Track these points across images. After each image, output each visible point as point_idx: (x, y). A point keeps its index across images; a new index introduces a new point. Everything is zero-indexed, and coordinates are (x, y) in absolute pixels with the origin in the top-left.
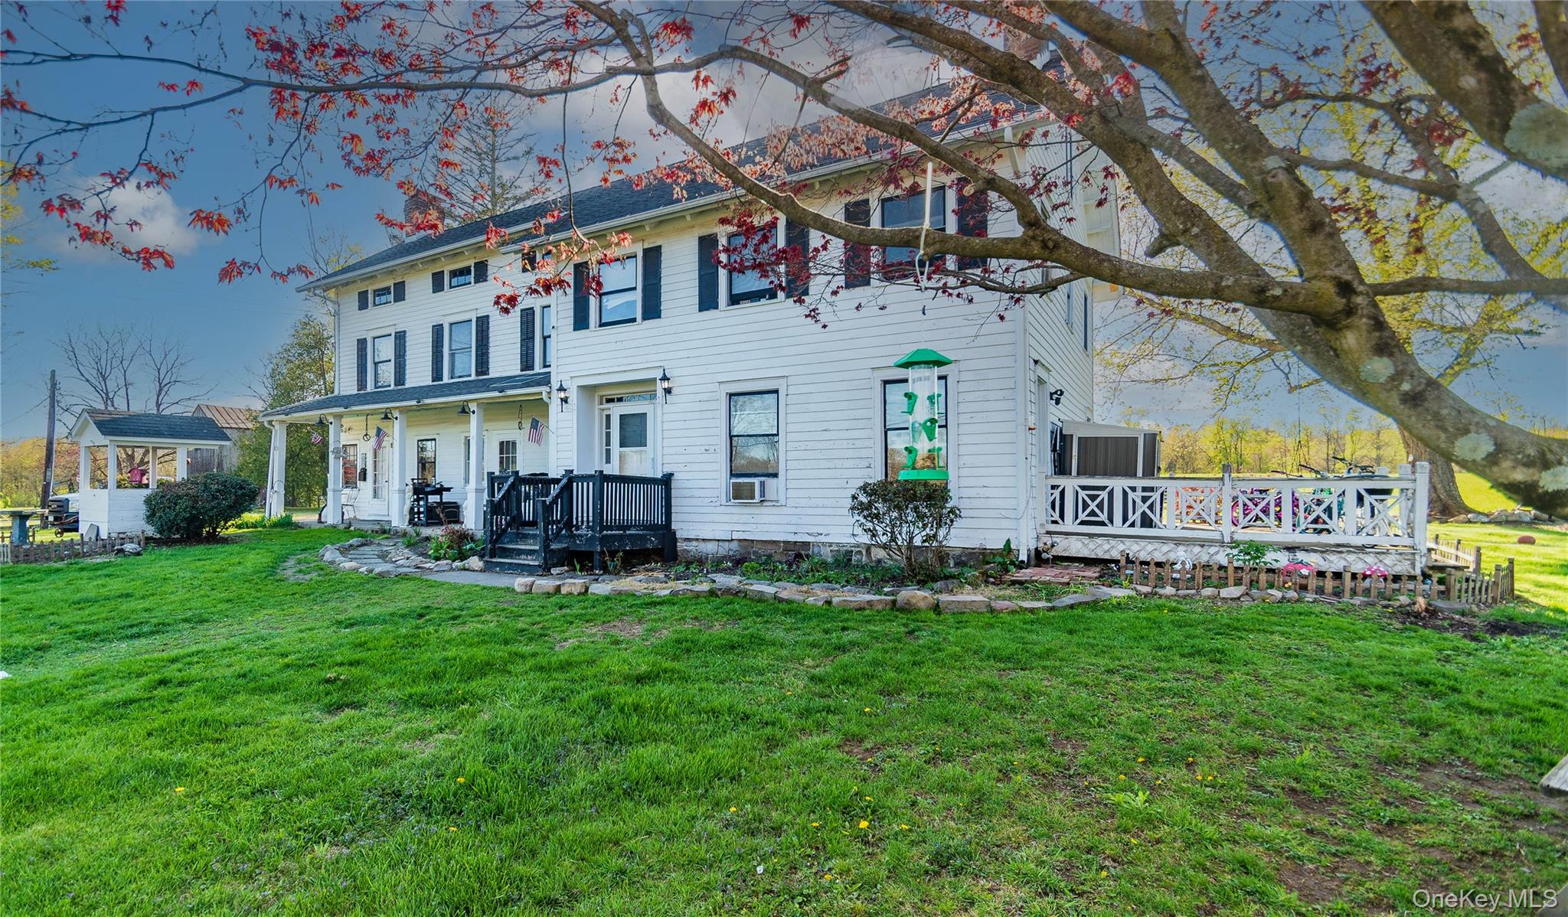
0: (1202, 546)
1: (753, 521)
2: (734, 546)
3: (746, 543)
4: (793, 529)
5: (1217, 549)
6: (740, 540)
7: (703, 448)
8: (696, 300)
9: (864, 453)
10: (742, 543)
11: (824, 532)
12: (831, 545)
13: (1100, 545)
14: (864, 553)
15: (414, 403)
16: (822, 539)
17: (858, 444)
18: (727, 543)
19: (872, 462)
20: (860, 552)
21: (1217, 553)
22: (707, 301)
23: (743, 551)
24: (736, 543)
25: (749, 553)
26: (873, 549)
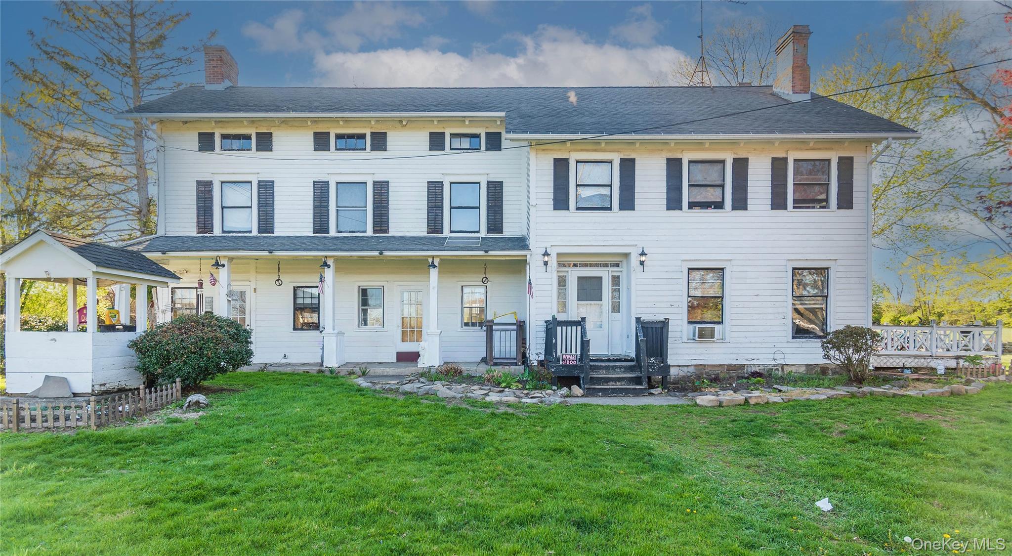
0: (925, 359)
1: (706, 352)
2: (692, 369)
3: (700, 367)
4: (735, 357)
5: (930, 360)
6: (695, 365)
7: (669, 304)
8: (665, 202)
9: (780, 310)
10: (696, 367)
11: (756, 358)
12: (759, 365)
13: (882, 360)
14: (780, 369)
15: (376, 253)
16: (755, 362)
17: (777, 304)
18: (686, 368)
19: (785, 315)
20: (777, 369)
21: (930, 362)
22: (673, 203)
23: (698, 372)
24: (693, 367)
25: (702, 374)
26: (785, 367)
